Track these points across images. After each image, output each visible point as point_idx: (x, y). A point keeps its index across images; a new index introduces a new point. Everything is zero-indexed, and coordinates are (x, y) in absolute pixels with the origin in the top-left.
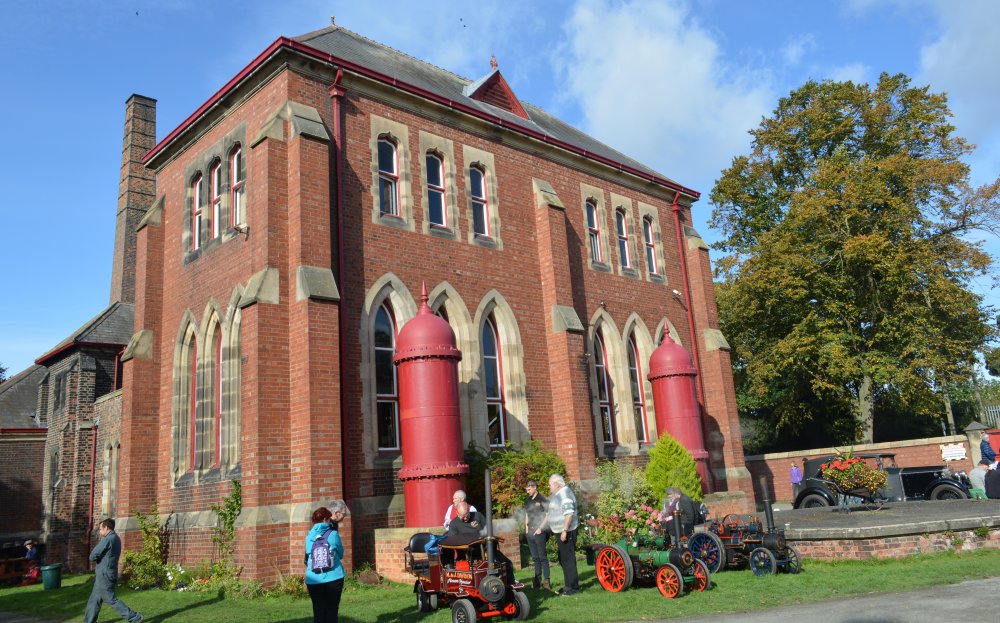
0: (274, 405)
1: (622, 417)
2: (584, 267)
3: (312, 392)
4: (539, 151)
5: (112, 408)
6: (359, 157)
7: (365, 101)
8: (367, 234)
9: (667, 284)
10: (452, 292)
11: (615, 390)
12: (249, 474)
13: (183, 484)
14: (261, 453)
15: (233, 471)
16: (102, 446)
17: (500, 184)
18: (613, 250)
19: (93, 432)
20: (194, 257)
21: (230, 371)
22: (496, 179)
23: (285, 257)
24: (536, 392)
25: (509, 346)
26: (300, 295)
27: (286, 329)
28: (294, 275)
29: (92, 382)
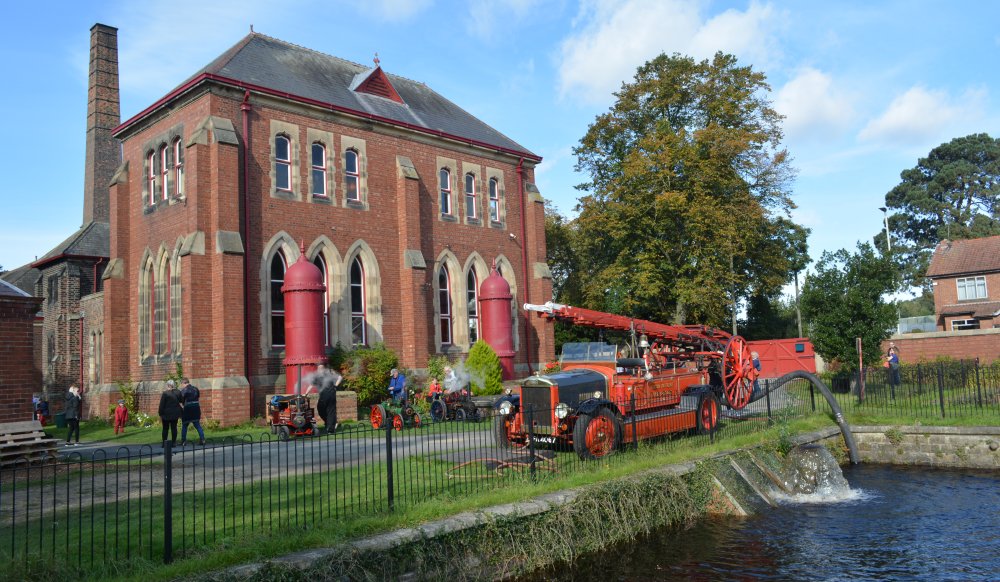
0: (202, 318)
1: (458, 326)
2: (434, 220)
3: (225, 311)
4: (403, 134)
5: (95, 305)
6: (261, 152)
7: (266, 110)
8: (265, 204)
9: (506, 229)
10: (328, 241)
11: (454, 307)
12: (187, 359)
13: (147, 363)
14: (194, 347)
15: (179, 357)
16: (87, 333)
17: (369, 162)
18: (461, 206)
19: (80, 322)
20: (151, 210)
21: (176, 292)
22: (366, 159)
23: (208, 223)
24: (388, 309)
25: (370, 278)
26: (218, 250)
27: (210, 271)
28: (214, 236)
29: (77, 284)
